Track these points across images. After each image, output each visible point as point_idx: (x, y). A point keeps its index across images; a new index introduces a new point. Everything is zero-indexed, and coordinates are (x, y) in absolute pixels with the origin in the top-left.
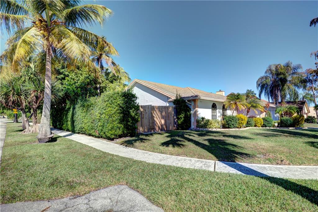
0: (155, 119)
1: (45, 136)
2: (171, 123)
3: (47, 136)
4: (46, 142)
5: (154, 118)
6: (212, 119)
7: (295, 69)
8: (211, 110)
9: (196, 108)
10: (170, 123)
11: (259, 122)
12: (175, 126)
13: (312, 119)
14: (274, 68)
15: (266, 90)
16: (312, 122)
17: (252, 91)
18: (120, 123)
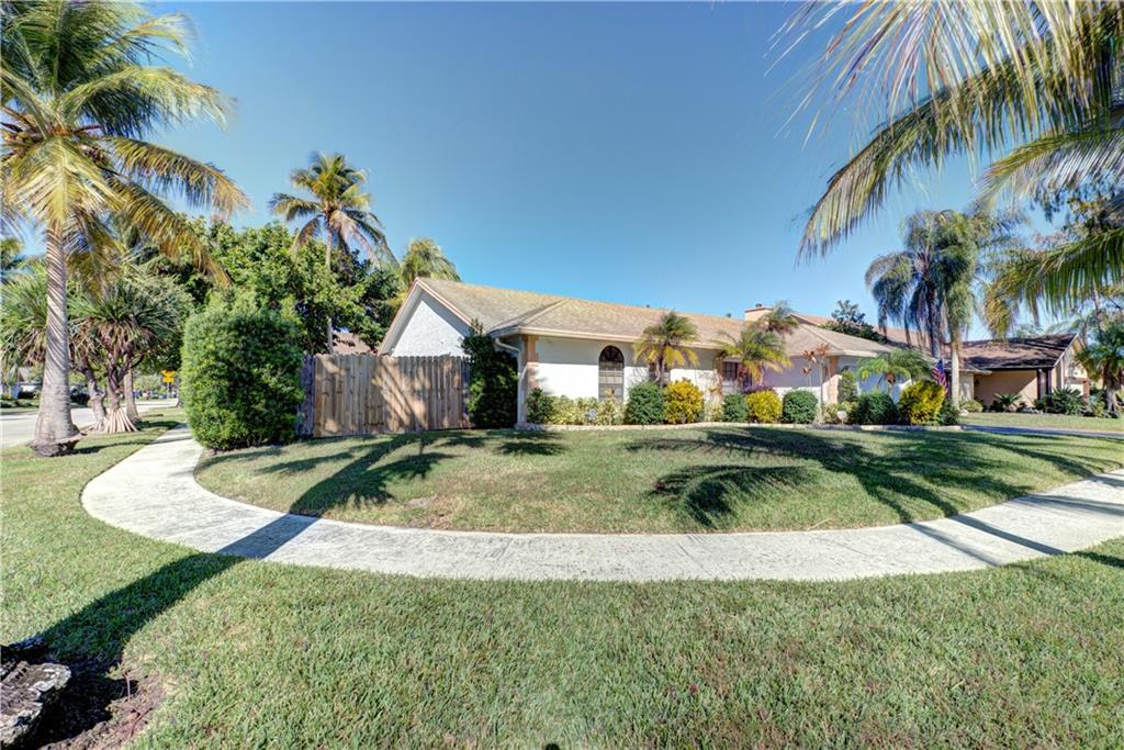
0: (387, 397)
1: (48, 439)
2: (449, 409)
3: (54, 439)
4: (53, 456)
5: (382, 392)
6: (600, 396)
7: (1004, 225)
8: (597, 367)
9: (529, 364)
10: (446, 409)
11: (763, 408)
12: (463, 419)
13: (1064, 399)
14: (930, 226)
15: (895, 299)
16: (1063, 411)
17: (852, 304)
18: (220, 403)
